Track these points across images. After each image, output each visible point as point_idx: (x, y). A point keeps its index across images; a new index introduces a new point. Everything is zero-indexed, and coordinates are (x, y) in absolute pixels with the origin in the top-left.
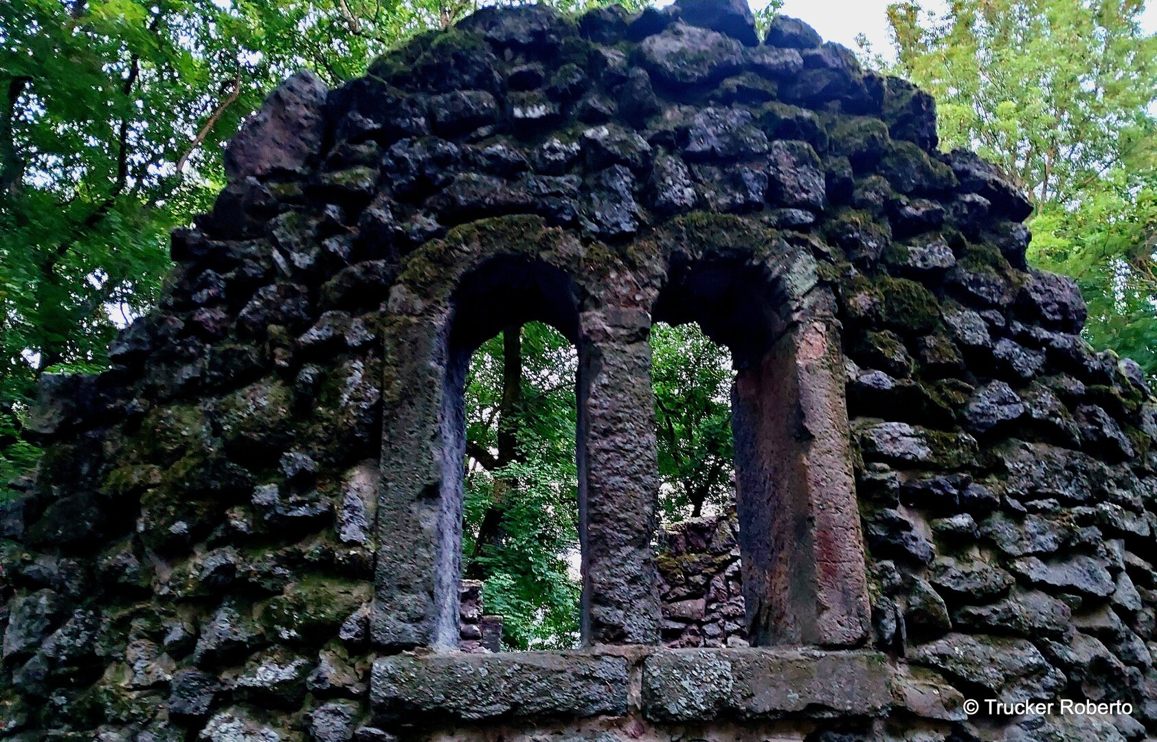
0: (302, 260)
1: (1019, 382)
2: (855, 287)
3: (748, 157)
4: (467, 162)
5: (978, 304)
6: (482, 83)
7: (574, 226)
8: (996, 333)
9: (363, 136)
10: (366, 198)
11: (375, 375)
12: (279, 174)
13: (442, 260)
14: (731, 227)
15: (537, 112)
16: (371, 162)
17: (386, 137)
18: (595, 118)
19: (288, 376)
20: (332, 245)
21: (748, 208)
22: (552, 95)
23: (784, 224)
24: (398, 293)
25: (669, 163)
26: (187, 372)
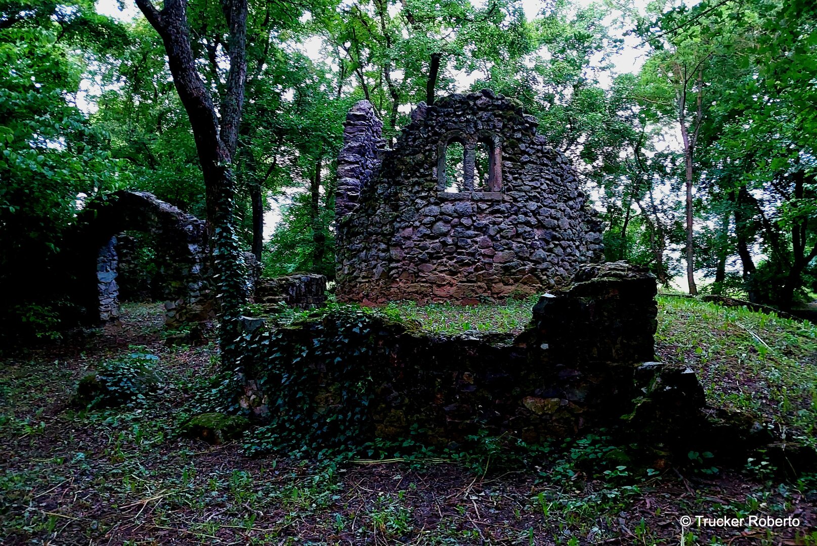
0: (426, 136)
1: (529, 155)
2: (505, 141)
3: (491, 121)
4: (449, 121)
5: (525, 143)
6: (452, 107)
7: (465, 132)
8: (527, 147)
9: (433, 116)
10: (435, 126)
11: (437, 154)
12: (420, 120)
13: (446, 137)
14: (487, 132)
15: (460, 113)
16: (435, 120)
17: (437, 116)
18: (469, 114)
19: (424, 154)
20: (430, 134)
21: (490, 130)
22: (462, 110)
23: (496, 131)
24: (440, 142)
25: (479, 122)
26: (408, 152)
